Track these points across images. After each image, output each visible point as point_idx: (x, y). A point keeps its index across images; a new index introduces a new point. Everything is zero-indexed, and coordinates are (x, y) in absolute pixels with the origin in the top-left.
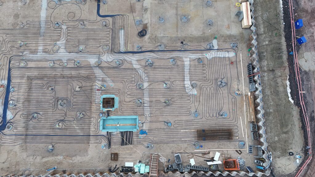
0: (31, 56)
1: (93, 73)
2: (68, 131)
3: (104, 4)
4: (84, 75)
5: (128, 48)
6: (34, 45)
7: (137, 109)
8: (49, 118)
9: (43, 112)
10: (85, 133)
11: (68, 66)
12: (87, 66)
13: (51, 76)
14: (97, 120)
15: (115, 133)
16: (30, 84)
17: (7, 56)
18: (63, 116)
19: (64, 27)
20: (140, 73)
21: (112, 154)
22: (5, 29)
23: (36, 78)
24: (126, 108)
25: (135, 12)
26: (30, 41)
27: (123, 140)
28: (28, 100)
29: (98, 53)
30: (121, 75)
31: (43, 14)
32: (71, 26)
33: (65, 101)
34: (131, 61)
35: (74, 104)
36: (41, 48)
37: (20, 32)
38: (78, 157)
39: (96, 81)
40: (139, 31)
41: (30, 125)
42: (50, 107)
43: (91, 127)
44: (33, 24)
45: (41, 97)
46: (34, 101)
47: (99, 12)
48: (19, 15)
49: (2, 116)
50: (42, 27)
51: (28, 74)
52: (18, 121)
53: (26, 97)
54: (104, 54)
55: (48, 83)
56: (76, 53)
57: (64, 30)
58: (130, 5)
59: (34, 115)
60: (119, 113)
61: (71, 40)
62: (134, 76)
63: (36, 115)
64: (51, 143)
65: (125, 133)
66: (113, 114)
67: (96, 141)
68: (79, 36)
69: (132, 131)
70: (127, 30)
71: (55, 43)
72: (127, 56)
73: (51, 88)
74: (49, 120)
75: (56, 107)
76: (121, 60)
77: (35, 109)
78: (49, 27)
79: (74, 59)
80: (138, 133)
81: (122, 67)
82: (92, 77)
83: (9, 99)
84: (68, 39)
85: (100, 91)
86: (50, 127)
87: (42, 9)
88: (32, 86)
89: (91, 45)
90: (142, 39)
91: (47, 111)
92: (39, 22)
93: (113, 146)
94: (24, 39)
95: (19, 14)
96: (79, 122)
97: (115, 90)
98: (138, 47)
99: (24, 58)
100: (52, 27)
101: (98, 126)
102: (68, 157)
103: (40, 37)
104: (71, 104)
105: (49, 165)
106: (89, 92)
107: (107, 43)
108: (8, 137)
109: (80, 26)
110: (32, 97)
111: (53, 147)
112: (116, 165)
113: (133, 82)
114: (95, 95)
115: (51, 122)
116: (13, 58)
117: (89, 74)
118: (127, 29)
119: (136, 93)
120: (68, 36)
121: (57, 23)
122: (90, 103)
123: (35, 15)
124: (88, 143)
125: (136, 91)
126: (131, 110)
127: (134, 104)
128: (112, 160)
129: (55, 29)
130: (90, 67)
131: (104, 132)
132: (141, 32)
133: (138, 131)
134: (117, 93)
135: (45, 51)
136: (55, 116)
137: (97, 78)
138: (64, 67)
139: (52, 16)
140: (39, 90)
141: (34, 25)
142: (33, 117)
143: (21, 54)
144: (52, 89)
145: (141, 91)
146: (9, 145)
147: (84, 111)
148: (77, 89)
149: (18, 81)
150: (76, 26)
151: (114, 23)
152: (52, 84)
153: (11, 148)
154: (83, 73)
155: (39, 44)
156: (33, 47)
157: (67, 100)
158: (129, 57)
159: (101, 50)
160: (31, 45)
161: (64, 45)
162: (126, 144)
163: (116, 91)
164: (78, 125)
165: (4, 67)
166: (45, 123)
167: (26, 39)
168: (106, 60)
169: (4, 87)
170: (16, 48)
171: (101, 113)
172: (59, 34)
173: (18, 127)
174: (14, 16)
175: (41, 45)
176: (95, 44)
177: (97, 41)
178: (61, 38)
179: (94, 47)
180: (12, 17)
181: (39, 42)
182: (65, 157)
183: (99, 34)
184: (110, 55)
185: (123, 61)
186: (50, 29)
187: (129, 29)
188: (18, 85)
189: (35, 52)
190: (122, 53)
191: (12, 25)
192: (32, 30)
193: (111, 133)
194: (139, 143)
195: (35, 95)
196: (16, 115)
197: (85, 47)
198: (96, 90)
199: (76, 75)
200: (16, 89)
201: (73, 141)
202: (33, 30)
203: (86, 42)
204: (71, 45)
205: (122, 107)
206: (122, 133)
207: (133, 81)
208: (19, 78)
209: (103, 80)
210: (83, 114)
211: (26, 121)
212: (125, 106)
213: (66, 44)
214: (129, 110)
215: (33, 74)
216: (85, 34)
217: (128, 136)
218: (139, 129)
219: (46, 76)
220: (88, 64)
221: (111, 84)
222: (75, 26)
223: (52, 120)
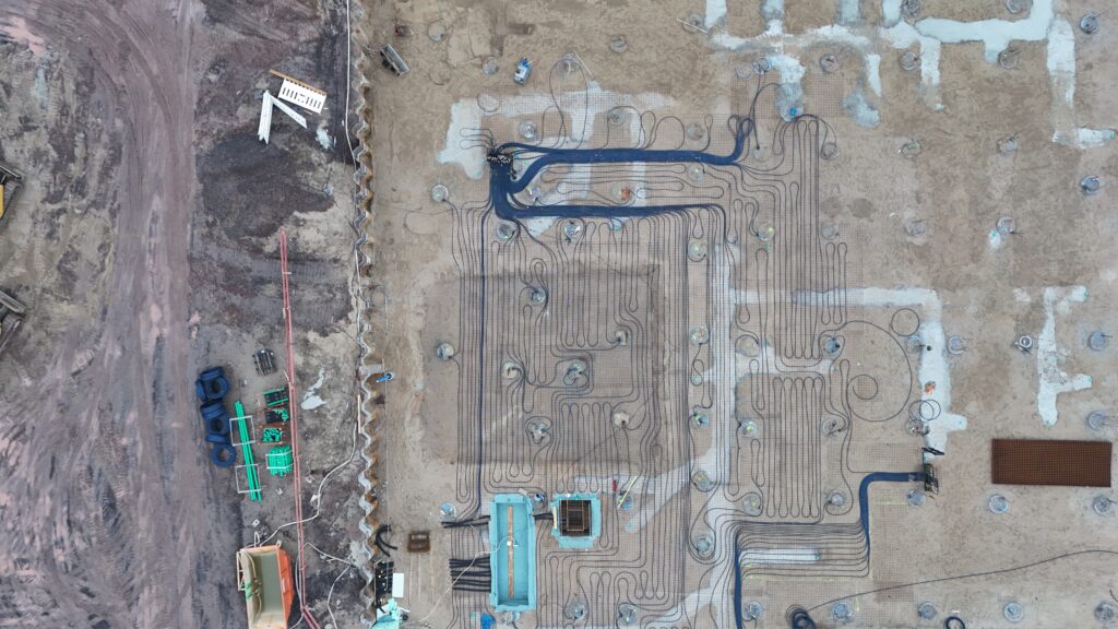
0: (723, 270)
1: (670, 466)
2: (494, 395)
3: (910, 497)
4: (662, 435)
5: (751, 577)
6: (762, 277)
7: (555, 606)
8: (532, 336)
9: (548, 319)
10: (488, 448)
11: (691, 388)
12: (692, 446)
13: (661, 335)
14: (523, 485)
15: (485, 540)
16: (635, 274)
17: (727, 195)
18: (537, 378)
19: (824, 367)
20: (669, 613)
21: (427, 533)
22: (817, 176)
23: (654, 288)
24: (560, 571)
25: (878, 600)
26: (777, 261)
27: (466, 563)
28: (584, 273)
29: (734, 480)
30: (661, 554)
31: (871, 296)
32: (827, 389)
33: (582, 381)
34: (708, 586)
35: (574, 409)
36: (751, 297)
37: (808, 227)
38: (421, 433)
39: (642, 478)
40: (811, 614)
41: (512, 284)
42: (563, 338)
43: (504, 465)
44: (836, 267)
45: (594, 307)
46: (582, 290)
47: (878, 480)
48: (868, 216)
49: (538, 204)
50: (825, 296)
51: (667, 267)
52: (523, 253)
53: (595, 267)
54: (731, 498)
55: (638, 324)
56: (736, 410)
57: (812, 369)
58: (905, 581)
59: (541, 294)
60: (544, 551)
61: (778, 392)
62: (660, 594)
63: (542, 299)
64: (460, 350)
65: (486, 570)
66: (542, 531)
67: (463, 487)
68: (794, 417)
69: (490, 591)
70: (814, 573)
71: (770, 341)
72: (725, 573)
73: (624, 337)
74: (527, 337)
75: (565, 354)
76: (713, 554)
77: (560, 293)
78: (826, 320)
79: (715, 403)
80: (484, 610)
81: (688, 556)
82: (657, 460)
83: (587, 220)
84: (783, 382)
85: (611, 491)
86: (505, 343)
87: (890, 291)
88: (629, 280)
89: (761, 457)
90: (784, 621)
91: (554, 330)
92: (843, 285)
93: (448, 535)
94: (783, 243)
95: (872, 215)
96: (520, 426)
97: (616, 536)
98: (755, 609)
99: (717, 248)
100: (823, 328)
101: (505, 490)
102: (419, 403)
103: (789, 292)
104: (576, 401)
105: (399, 356)
106: (609, 453)
107: (771, 506)
108: (475, 231)
109: (827, 419)
110: (594, 283)
111: (450, 357)
112: (395, 548)
113: (639, 593)
114: (599, 475)
115: (521, 344)
116: (717, 213)
117: (665, 453)
118: (819, 573)
119: (605, 602)
120: (794, 382)
121: (838, 346)
122: (576, 458)
123: (866, 270)
124: (459, 460)
125: (612, 602)
126: (555, 588)
127: (572, 596)
128: (410, 536)
129: (816, 338)
130: (688, 454)
131: (488, 508)
132: (807, 618)
133: (491, 610)
134: (604, 543)
135: (740, 311)
136: (537, 355)
137: (652, 479)
138: (687, 376)
139: (865, 325)
140: (618, 298)
141: (831, 271)
142: (537, 292)
143: (731, 238)
144: (619, 340)
145: (612, 617)
146: (455, 234)
147: (551, 442)
148: (619, 418)
149: (645, 240)
150: (828, 407)
151: (838, 530)
152: (635, 336)
153: (446, 241)
154: (670, 434)
155: (764, 293)
156: (757, 271)
157: (586, 386)
158: (722, 581)
159: (744, 490)
160: (762, 267)
161: (760, 371)
162: (454, 574)
163: (610, 539)
164: (510, 424)
165: (688, 189)
166: (517, 327)
167: (783, 249)
168: (710, 506)
169: (623, 199)
170: (752, 221)
171: (545, 496)
172: (799, 353)
173: (506, 254)
174: (865, 200)
175: (762, 296)
176: (766, 468)
177: (777, 474)
178: (785, 360)
179: (755, 465)
180: (861, 195)
181: (771, 290)
182: (422, 394)
183: (800, 481)
184: (730, 518)
185: (711, 561)
186: (819, 320)
187: (818, 579)
188: (630, 240)
189: (738, 279)
190: (737, 556)
191: (832, 199)
192: (813, 265)
193: (485, 526)
194: (457, 613)
195: (601, 288)
196: (541, 244)
197: (756, 437)
198: (616, 478)
199: (662, 411)
200: (618, 235)
201: (465, 415)
202: (813, 270)
203: (772, 441)
204: (760, 391)
205: (561, 559)
206: (487, 559)
207: (644, 592)
208: (652, 241)
209: (645, 498)
210: (542, 438)
211: (522, 274)
212: (566, 569)
213: (765, 377)
214: (554, 581)
215: (667, 281)
216: (800, 437)
217: (477, 578)
218: (496, 611)
219: (661, 319)
220: (699, 451)
221: (633, 524)
222: (827, 402)
223: (527, 346)
